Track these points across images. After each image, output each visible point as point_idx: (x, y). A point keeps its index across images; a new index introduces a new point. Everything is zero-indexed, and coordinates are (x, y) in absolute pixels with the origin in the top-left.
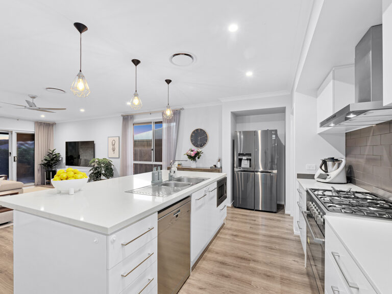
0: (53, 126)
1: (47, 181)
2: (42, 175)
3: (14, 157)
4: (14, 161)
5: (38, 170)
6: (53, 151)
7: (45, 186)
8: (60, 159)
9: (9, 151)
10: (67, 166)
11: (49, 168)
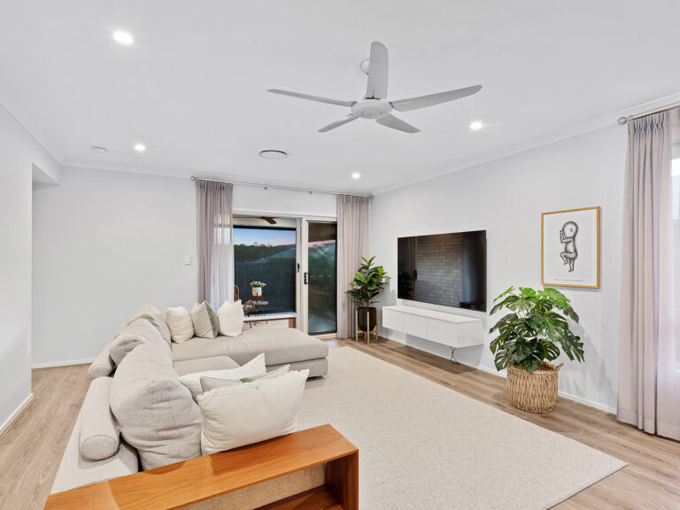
0: (367, 203)
1: (361, 332)
2: (351, 316)
3: (305, 274)
4: (305, 283)
5: (343, 305)
6: (371, 261)
7: (356, 343)
8: (384, 280)
9: (298, 262)
10: (401, 300)
11: (364, 300)
